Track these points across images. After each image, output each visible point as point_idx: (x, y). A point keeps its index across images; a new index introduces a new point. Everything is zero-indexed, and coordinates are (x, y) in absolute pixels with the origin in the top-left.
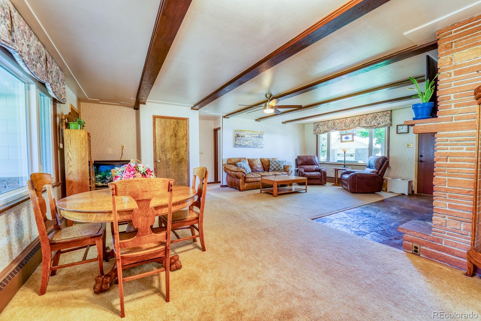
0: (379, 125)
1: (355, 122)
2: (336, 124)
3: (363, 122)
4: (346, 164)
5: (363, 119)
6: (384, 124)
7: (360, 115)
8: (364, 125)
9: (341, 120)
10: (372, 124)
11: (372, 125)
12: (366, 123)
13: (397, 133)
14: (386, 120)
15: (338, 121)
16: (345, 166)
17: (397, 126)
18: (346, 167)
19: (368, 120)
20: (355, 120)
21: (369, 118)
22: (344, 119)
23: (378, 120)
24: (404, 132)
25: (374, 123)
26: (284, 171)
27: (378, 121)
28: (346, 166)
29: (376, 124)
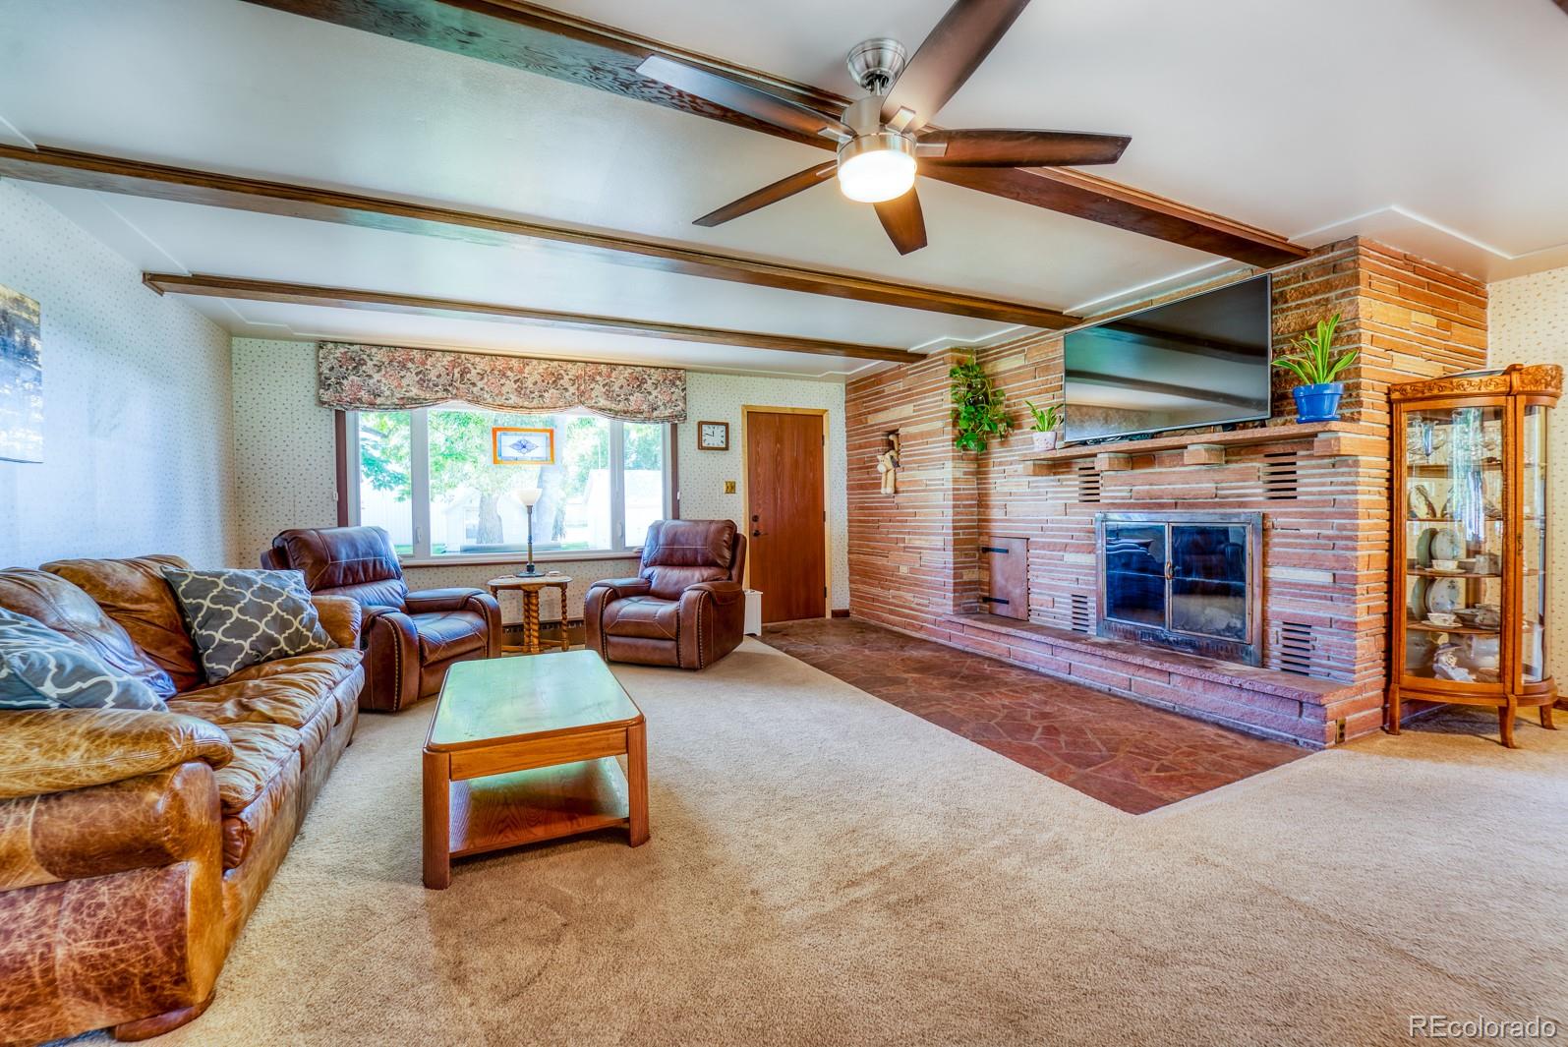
0: (655, 414)
1: (565, 381)
2: (473, 375)
3: (599, 389)
4: (534, 558)
5: (598, 378)
6: (670, 411)
7: (586, 362)
8: (603, 402)
9: (500, 363)
10: (633, 407)
11: (631, 408)
12: (608, 395)
13: (701, 447)
14: (674, 397)
15: (483, 364)
16: (530, 569)
17: (700, 424)
18: (536, 573)
19: (616, 388)
20: (566, 377)
21: (620, 378)
22: (514, 363)
23: (650, 393)
24: (716, 446)
25: (636, 399)
26: (330, 647)
27: (650, 398)
28: (536, 566)
29: (645, 407)
